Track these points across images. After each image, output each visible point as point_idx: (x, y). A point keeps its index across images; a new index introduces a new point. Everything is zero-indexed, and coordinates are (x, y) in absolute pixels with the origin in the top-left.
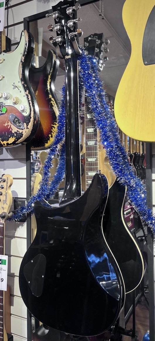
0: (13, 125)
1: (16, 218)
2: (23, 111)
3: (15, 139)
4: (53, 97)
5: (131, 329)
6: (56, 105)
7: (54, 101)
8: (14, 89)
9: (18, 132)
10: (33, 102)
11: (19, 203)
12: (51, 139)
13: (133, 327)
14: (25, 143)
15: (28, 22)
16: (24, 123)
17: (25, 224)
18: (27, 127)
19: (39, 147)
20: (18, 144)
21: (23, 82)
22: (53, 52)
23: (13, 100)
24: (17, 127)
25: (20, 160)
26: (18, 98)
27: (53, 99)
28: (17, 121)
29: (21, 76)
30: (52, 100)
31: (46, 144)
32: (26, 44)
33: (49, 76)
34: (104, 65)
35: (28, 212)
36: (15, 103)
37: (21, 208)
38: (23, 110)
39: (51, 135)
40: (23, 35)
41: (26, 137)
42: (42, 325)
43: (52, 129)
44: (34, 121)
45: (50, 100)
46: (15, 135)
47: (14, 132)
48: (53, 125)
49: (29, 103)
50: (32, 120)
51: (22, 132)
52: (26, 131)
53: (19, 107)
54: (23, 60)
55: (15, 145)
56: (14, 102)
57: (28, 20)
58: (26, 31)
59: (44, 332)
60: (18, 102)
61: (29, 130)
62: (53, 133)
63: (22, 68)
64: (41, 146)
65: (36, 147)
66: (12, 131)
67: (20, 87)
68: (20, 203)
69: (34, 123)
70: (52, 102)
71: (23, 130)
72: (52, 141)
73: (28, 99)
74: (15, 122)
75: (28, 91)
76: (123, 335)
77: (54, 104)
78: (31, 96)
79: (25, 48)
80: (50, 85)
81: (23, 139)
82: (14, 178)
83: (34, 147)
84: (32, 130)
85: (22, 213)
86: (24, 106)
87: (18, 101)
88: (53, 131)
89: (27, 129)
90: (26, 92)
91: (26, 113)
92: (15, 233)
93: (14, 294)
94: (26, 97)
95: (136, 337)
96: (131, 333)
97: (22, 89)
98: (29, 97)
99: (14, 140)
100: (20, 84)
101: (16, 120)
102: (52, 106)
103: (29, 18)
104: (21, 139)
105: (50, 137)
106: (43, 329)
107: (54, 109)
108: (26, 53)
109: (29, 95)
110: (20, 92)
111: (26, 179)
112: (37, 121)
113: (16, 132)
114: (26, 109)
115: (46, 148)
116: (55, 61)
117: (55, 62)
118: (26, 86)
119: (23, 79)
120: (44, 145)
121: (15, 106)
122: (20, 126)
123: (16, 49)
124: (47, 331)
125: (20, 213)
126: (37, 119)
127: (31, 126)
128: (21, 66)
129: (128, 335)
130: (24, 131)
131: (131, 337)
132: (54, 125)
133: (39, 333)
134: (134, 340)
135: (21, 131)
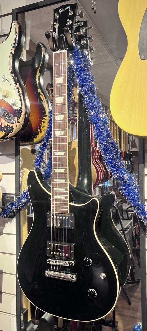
0: (2, 119)
1: (6, 214)
2: (14, 105)
3: (5, 133)
4: (42, 91)
5: (111, 319)
6: (45, 100)
7: (44, 96)
8: (3, 81)
9: (8, 126)
10: (24, 95)
11: (7, 199)
12: (40, 134)
13: (113, 317)
14: (15, 138)
15: (17, 14)
16: (15, 117)
17: (14, 220)
18: (18, 121)
19: (27, 142)
20: (8, 138)
21: (13, 75)
22: (42, 46)
23: (3, 93)
24: (8, 121)
25: (9, 155)
26: (8, 91)
27: (42, 93)
28: (7, 115)
29: (12, 68)
30: (41, 95)
31: (35, 139)
32: (17, 35)
33: (38, 70)
34: (94, 59)
35: (18, 208)
36: (5, 97)
37: (11, 203)
38: (14, 103)
39: (40, 130)
40: (13, 26)
41: (17, 132)
42: (30, 321)
43: (41, 124)
44: (26, 115)
45: (39, 94)
46: (5, 129)
47: (4, 127)
48: (42, 120)
49: (20, 97)
50: (23, 113)
51: (13, 126)
52: (17, 125)
53: (10, 101)
54: (13, 52)
55: (4, 139)
56: (4, 95)
57: (17, 12)
58: (16, 22)
59: (32, 328)
60: (8, 96)
61: (20, 124)
62: (42, 128)
63: (13, 60)
64: (29, 142)
65: (24, 142)
66: (1, 125)
67: (10, 80)
68: (9, 199)
69: (25, 116)
70: (41, 96)
71: (13, 124)
72: (41, 136)
73: (19, 92)
74: (5, 115)
75: (18, 84)
76: (103, 326)
77: (43, 98)
78: (22, 89)
79: (16, 39)
80: (39, 79)
81: (13, 133)
82: (3, 174)
83: (23, 142)
84: (24, 124)
85: (12, 209)
86: (15, 100)
87: (8, 94)
88: (42, 126)
89: (18, 123)
90: (16, 85)
91: (17, 107)
92: (3, 229)
93: (3, 291)
94: (16, 90)
95: (115, 327)
96: (111, 323)
97: (12, 82)
98: (20, 90)
99: (4, 135)
100: (10, 77)
101: (6, 113)
102: (41, 100)
103: (17, 9)
104: (11, 134)
105: (39, 132)
106: (32, 324)
107: (43, 103)
108: (16, 45)
109: (20, 88)
110: (11, 85)
111: (15, 174)
112: (28, 115)
113: (6, 126)
114: (17, 102)
115: (35, 143)
116: (44, 54)
117: (44, 56)
118: (16, 79)
119: (14, 71)
120: (32, 140)
121: (5, 99)
122: (10, 120)
123: (5, 40)
124: (36, 327)
125: (10, 208)
126: (28, 113)
127: (22, 120)
128: (11, 58)
129: (108, 325)
130: (15, 125)
131: (111, 328)
132: (44, 120)
133: (28, 329)
134: (114, 330)
135: (11, 125)
